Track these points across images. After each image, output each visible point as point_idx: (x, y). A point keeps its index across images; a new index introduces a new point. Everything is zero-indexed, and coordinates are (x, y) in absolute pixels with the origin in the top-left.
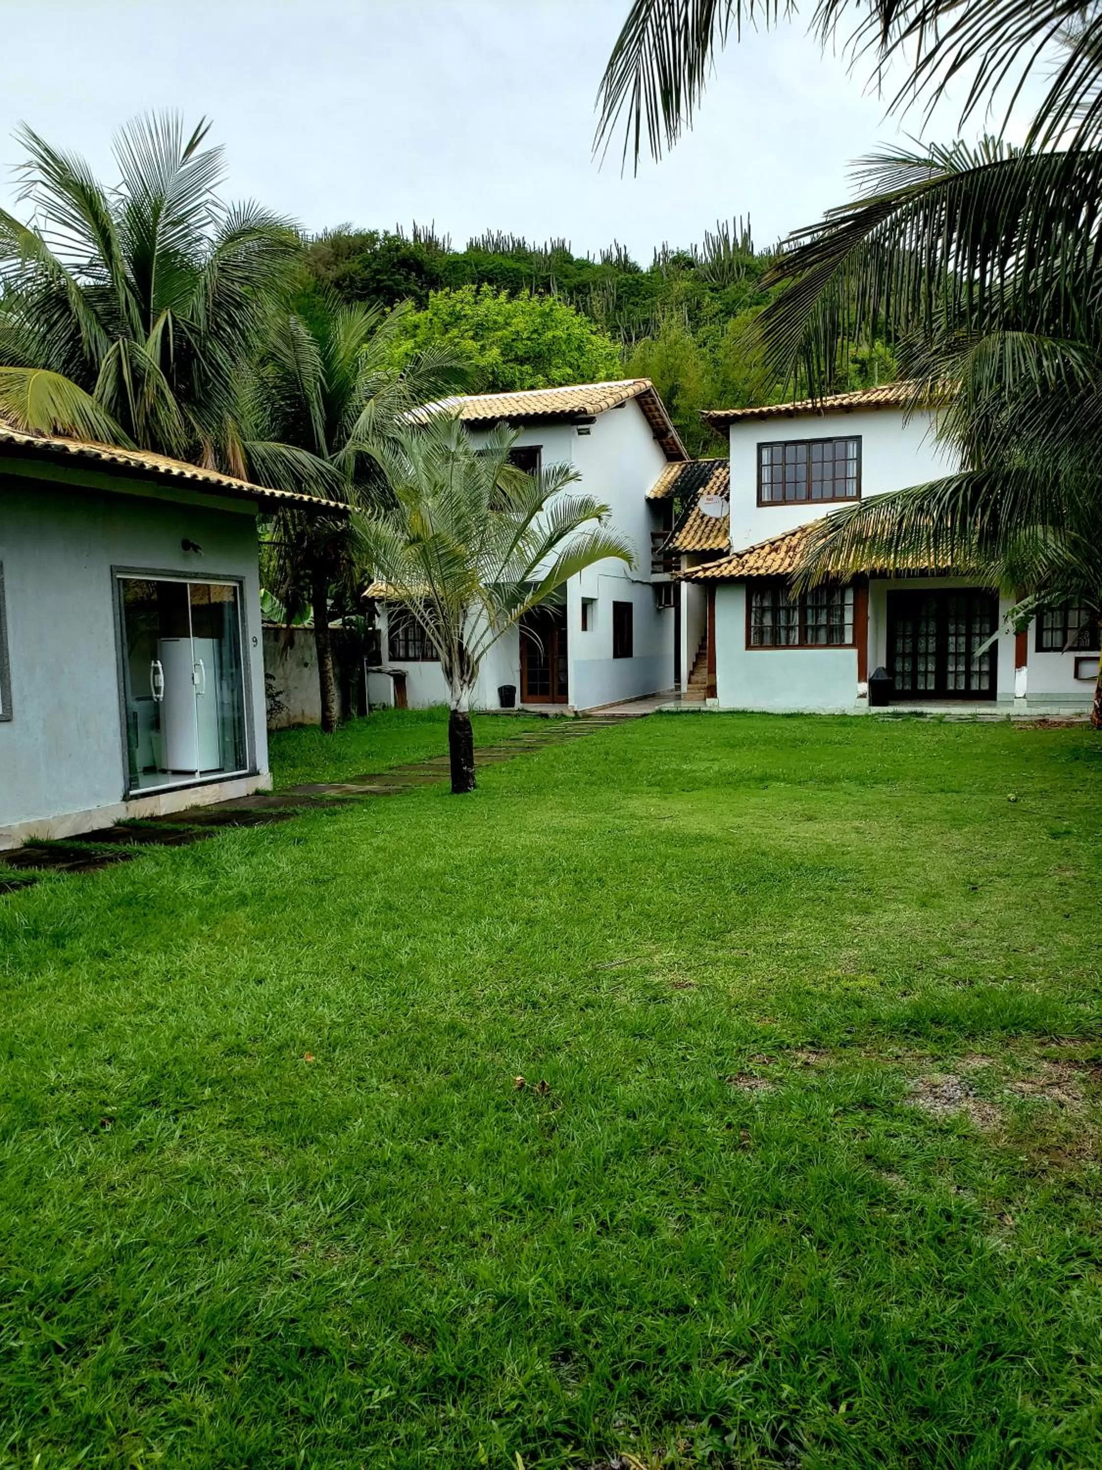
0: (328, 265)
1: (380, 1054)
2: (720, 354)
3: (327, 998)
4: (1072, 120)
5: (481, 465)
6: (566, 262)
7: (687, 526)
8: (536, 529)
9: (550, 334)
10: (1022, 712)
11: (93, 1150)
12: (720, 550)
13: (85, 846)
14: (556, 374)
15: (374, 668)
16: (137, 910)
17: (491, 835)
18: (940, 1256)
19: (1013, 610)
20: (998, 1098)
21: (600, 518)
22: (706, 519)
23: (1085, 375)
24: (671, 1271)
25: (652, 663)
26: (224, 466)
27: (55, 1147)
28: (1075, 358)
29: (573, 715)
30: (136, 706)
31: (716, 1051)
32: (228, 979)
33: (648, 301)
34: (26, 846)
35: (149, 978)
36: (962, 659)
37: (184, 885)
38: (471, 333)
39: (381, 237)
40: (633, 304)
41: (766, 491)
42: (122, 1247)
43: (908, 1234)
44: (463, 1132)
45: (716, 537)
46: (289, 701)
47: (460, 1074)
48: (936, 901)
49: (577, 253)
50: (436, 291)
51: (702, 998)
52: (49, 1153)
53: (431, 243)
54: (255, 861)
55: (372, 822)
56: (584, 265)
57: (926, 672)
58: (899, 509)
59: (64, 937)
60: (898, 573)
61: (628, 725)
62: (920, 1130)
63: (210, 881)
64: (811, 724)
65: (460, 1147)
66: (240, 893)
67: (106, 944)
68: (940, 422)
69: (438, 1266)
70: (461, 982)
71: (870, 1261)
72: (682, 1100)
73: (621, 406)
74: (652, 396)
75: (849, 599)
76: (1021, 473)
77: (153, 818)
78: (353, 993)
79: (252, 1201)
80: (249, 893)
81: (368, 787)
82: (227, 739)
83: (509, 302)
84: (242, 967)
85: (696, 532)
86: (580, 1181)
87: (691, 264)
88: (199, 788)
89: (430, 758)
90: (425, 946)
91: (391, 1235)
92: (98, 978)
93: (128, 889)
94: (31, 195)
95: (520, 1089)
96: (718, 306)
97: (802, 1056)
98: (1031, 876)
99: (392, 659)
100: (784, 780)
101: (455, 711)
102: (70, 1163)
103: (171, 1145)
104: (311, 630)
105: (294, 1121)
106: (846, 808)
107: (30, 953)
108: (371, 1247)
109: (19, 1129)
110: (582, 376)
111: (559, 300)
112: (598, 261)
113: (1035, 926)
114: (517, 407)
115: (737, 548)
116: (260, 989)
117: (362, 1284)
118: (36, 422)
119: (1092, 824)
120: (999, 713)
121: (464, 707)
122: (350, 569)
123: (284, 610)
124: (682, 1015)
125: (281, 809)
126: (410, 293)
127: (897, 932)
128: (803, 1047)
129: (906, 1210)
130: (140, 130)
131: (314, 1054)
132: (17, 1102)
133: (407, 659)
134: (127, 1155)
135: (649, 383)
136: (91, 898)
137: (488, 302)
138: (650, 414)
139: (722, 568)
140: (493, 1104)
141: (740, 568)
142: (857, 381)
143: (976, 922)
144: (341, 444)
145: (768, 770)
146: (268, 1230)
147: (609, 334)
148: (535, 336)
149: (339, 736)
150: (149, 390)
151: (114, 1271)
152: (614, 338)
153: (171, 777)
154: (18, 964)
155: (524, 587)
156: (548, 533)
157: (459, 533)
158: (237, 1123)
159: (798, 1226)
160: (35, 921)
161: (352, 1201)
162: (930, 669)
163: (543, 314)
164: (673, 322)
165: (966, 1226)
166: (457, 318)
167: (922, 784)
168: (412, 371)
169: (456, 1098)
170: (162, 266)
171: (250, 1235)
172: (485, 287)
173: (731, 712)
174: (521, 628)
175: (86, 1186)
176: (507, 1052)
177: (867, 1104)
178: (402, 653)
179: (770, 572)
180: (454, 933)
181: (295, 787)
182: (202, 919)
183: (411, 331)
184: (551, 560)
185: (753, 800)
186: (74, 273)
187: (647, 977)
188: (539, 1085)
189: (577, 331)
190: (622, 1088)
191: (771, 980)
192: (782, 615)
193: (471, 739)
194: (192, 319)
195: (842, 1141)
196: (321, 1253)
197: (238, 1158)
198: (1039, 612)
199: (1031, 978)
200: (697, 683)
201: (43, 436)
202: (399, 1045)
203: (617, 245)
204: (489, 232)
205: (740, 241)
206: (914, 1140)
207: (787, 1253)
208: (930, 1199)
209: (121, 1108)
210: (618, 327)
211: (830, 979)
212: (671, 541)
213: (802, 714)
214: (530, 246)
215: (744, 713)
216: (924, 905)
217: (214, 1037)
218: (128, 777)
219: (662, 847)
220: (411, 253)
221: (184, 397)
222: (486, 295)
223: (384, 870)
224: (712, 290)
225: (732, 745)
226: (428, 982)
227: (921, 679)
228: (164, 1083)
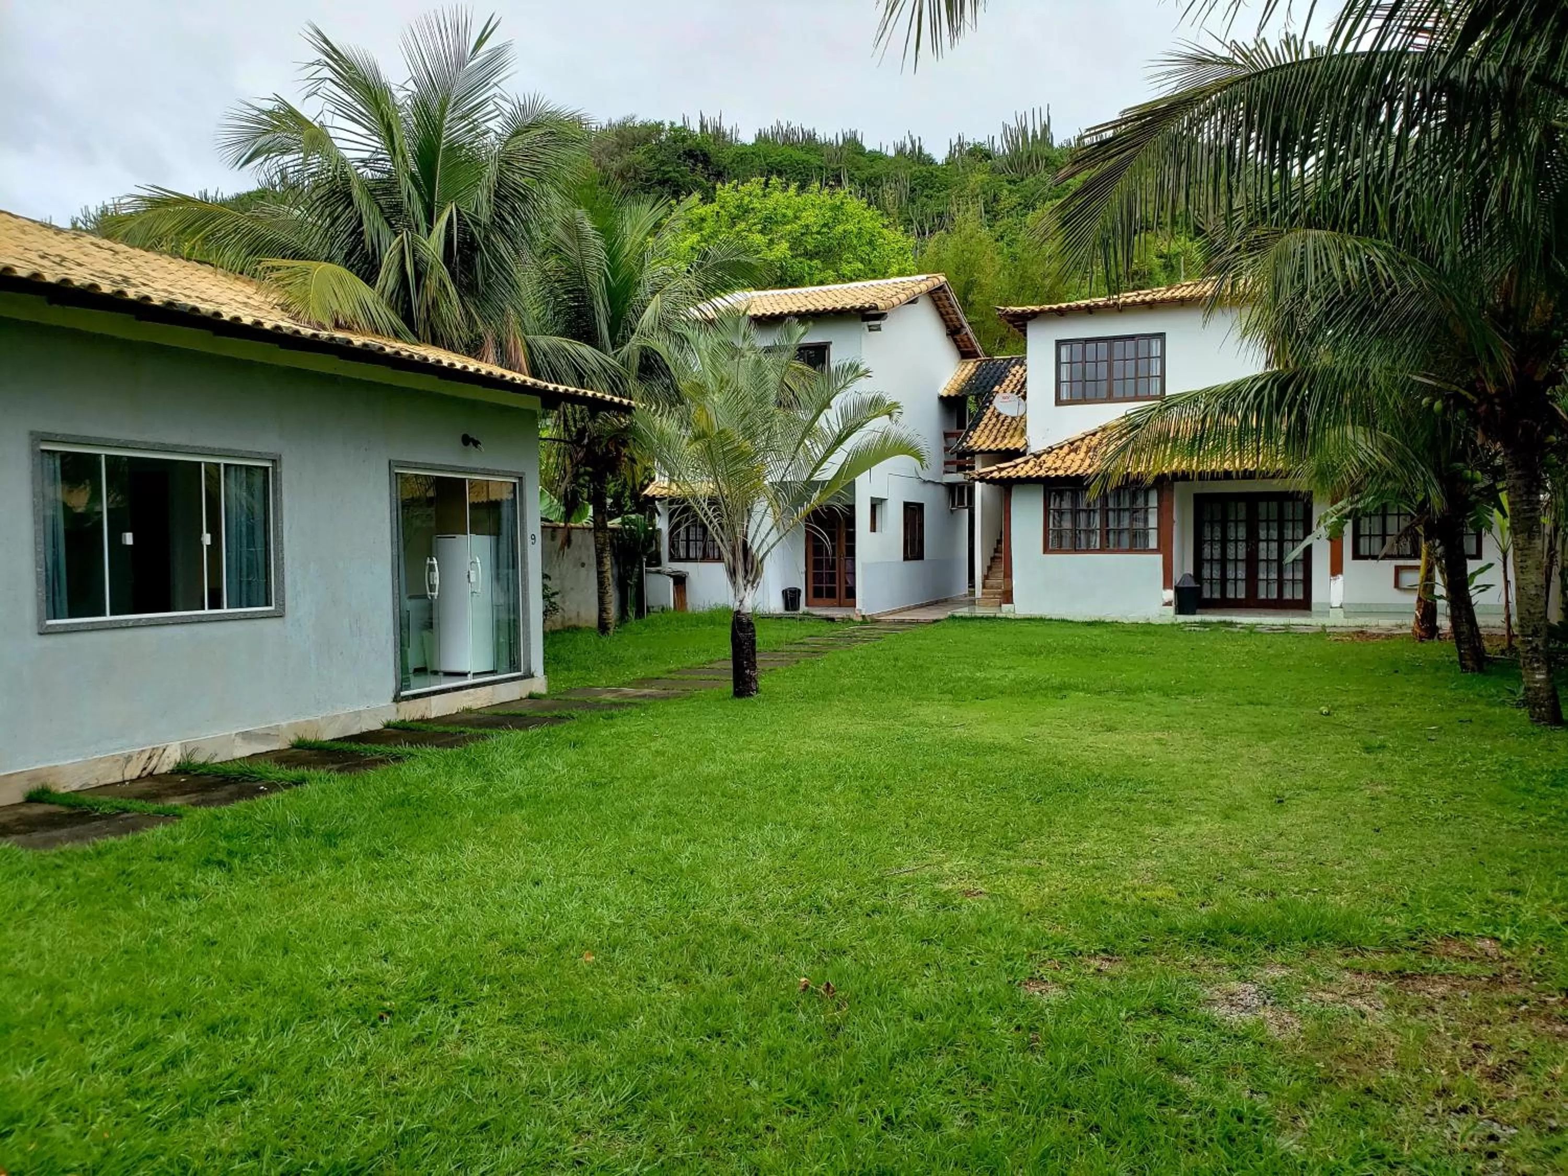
0: (611, 156)
1: (661, 955)
2: (1017, 249)
3: (606, 899)
4: (1373, 21)
5: (768, 361)
6: (858, 153)
7: (982, 425)
8: (825, 425)
9: (840, 229)
10: (1339, 624)
11: (372, 1041)
12: (1017, 450)
13: (354, 747)
14: (846, 269)
15: (653, 569)
16: (410, 811)
17: (773, 741)
18: (1231, 1155)
19: (1327, 514)
20: (1297, 1006)
21: (890, 415)
22: (1001, 418)
23: (1389, 276)
24: (956, 1165)
25: (945, 565)
26: (505, 359)
27: (334, 1038)
28: (1379, 257)
29: (860, 619)
30: (409, 604)
31: (1006, 956)
32: (504, 880)
33: (943, 194)
34: (294, 746)
35: (423, 877)
36: (1274, 566)
37: (458, 788)
38: (759, 227)
39: (667, 127)
40: (926, 196)
41: (1064, 388)
42: (405, 1132)
43: (1199, 1132)
44: (747, 1030)
45: (1012, 437)
46: (564, 602)
47: (743, 975)
48: (1239, 814)
49: (869, 145)
50: (723, 183)
51: (992, 905)
52: (329, 1044)
53: (719, 134)
54: (530, 763)
55: (649, 727)
56: (876, 157)
57: (1236, 580)
58: (1202, 406)
59: (336, 837)
60: (1202, 476)
61: (919, 630)
62: (1214, 1036)
63: (485, 783)
64: (1113, 632)
65: (743, 1045)
66: (515, 795)
67: (379, 844)
68: (1245, 320)
69: (722, 1156)
70: (741, 887)
71: (1158, 1158)
72: (970, 1002)
73: (913, 302)
74: (945, 292)
75: (1153, 501)
76: (1329, 372)
77: (423, 720)
78: (632, 896)
79: (533, 1092)
80: (523, 794)
81: (646, 691)
82: (502, 640)
83: (798, 195)
84: (518, 868)
85: (991, 431)
86: (864, 1078)
87: (988, 156)
88: (472, 690)
89: (711, 662)
90: (706, 851)
91: (674, 1126)
92: (372, 877)
93: (400, 790)
94: (319, 92)
95: (804, 990)
96: (1015, 199)
97: (1096, 963)
98: (1341, 790)
99: (673, 558)
100: (1083, 690)
101: (738, 612)
102: (350, 1054)
103: (450, 1038)
104: (590, 529)
105: (574, 1017)
106: (1149, 719)
107: (303, 852)
108: (654, 1136)
109: (297, 1020)
110: (874, 271)
111: (850, 193)
112: (891, 153)
113: (1343, 840)
114: (805, 302)
115: (1035, 448)
116: (537, 891)
117: (646, 1169)
118: (318, 315)
119: (1409, 738)
120: (1314, 623)
121: (748, 607)
122: (632, 467)
123: (562, 509)
124: (972, 921)
125: (556, 713)
126: (698, 186)
127: (1197, 844)
128: (1096, 954)
129: (1197, 1111)
130: (429, 28)
131: (594, 954)
132: (294, 994)
133: (688, 559)
134: (407, 1047)
135: (943, 279)
136: (363, 799)
137: (777, 195)
138: (943, 310)
139: (1019, 468)
140: (777, 1004)
141: (1037, 468)
142: (1162, 276)
143: (1281, 835)
144: (626, 339)
145: (1066, 679)
146: (551, 1120)
147: (902, 228)
148: (825, 230)
149: (616, 638)
150: (432, 284)
151: (397, 1155)
152: (906, 231)
153: (444, 679)
154: (290, 862)
155: (811, 485)
156: (837, 431)
157: (746, 429)
158: (516, 1018)
159: (1085, 1124)
160: (307, 820)
161: (633, 1093)
162: (1239, 576)
163: (835, 208)
164: (968, 215)
165: (1258, 1127)
166: (745, 211)
167: (1230, 695)
168: (700, 266)
169: (739, 998)
170: (447, 159)
171: (532, 1124)
172: (774, 180)
173: (1028, 619)
174: (807, 526)
175: (367, 1075)
176: (792, 955)
177: (1160, 1010)
178: (682, 553)
179: (1069, 472)
180: (736, 839)
181: (569, 691)
182: (476, 821)
183: (696, 225)
184: (839, 458)
185: (1050, 710)
186: (358, 168)
187: (937, 885)
188: (824, 986)
189: (868, 225)
190: (909, 990)
191: (1065, 890)
192: (1083, 516)
193: (754, 642)
194: (476, 211)
195: (1133, 1045)
196: (603, 1143)
197: (519, 1051)
198: (1355, 516)
199: (1337, 891)
200: (992, 587)
201: (325, 329)
202: (680, 946)
203: (911, 137)
204: (778, 123)
205: (1039, 133)
206: (1208, 1045)
207: (1075, 1149)
208: (1222, 1101)
209: (399, 1003)
210: (911, 221)
211: (1125, 888)
212: (964, 439)
213: (1103, 622)
214: (820, 136)
215: (1042, 619)
216: (1227, 817)
217: (492, 936)
218: (400, 677)
219: (953, 756)
220: (698, 144)
221: (468, 289)
222: (775, 188)
223: (663, 775)
224: (1009, 182)
225: (1029, 652)
226: (709, 885)
227: (1230, 587)
228: (443, 980)
